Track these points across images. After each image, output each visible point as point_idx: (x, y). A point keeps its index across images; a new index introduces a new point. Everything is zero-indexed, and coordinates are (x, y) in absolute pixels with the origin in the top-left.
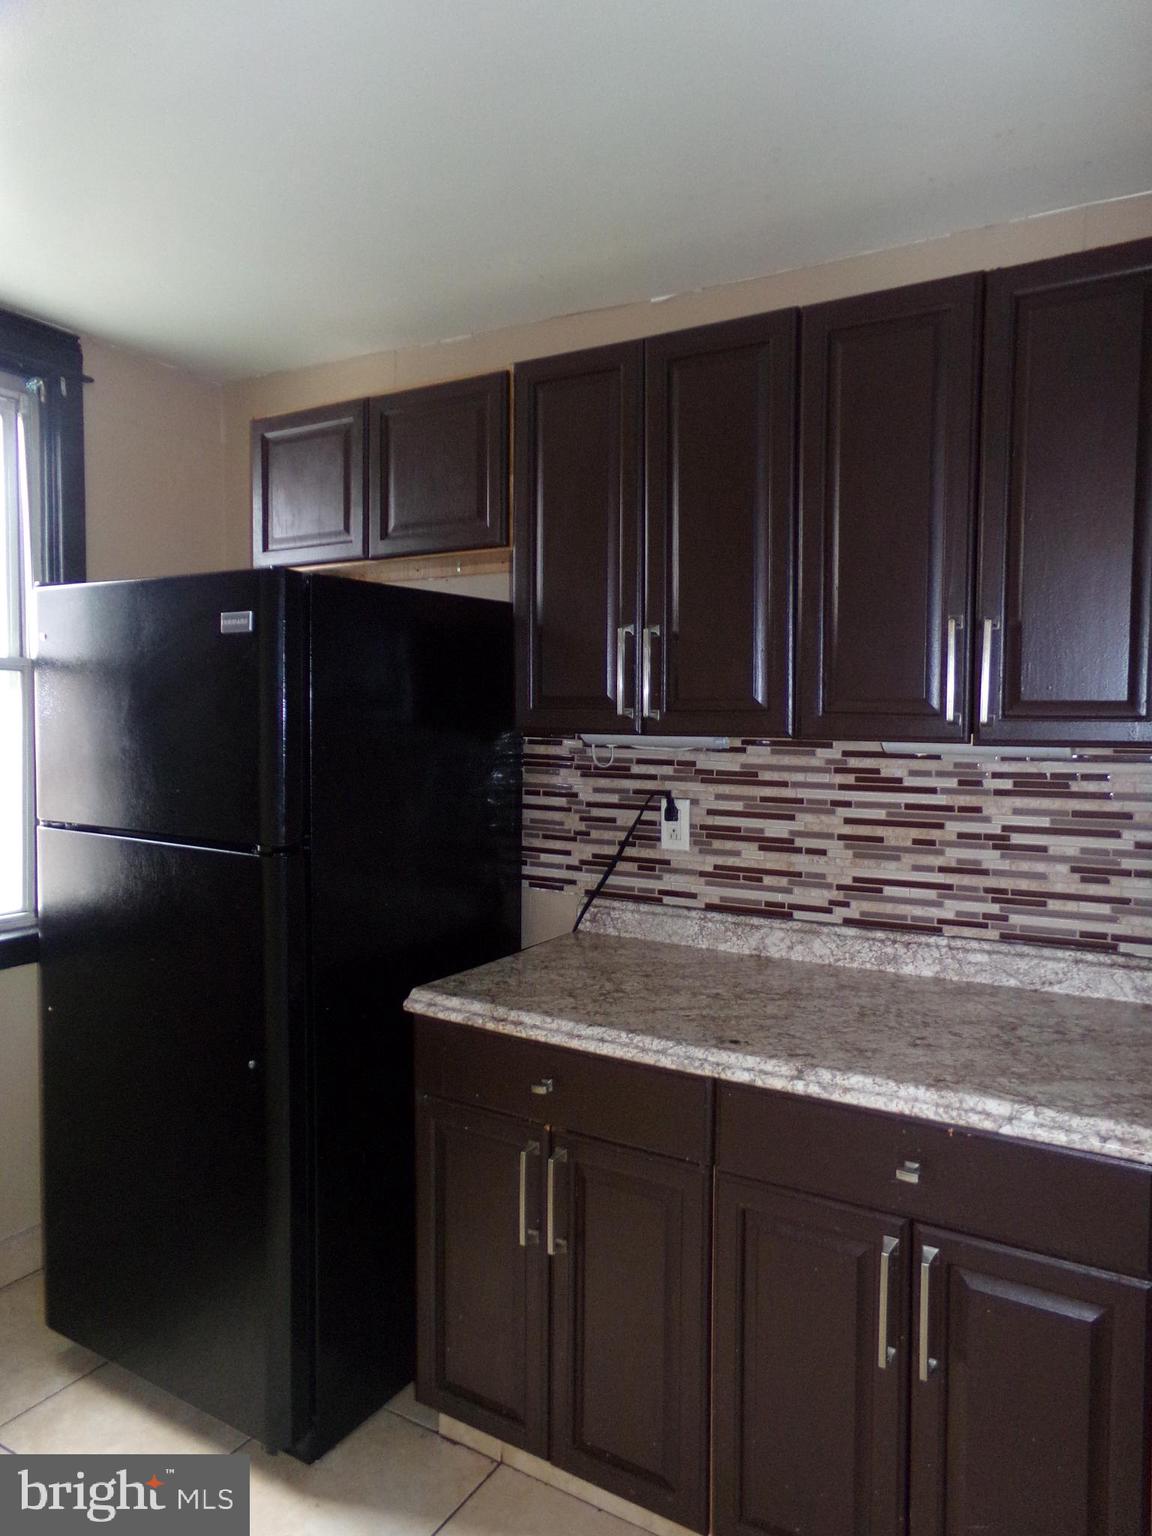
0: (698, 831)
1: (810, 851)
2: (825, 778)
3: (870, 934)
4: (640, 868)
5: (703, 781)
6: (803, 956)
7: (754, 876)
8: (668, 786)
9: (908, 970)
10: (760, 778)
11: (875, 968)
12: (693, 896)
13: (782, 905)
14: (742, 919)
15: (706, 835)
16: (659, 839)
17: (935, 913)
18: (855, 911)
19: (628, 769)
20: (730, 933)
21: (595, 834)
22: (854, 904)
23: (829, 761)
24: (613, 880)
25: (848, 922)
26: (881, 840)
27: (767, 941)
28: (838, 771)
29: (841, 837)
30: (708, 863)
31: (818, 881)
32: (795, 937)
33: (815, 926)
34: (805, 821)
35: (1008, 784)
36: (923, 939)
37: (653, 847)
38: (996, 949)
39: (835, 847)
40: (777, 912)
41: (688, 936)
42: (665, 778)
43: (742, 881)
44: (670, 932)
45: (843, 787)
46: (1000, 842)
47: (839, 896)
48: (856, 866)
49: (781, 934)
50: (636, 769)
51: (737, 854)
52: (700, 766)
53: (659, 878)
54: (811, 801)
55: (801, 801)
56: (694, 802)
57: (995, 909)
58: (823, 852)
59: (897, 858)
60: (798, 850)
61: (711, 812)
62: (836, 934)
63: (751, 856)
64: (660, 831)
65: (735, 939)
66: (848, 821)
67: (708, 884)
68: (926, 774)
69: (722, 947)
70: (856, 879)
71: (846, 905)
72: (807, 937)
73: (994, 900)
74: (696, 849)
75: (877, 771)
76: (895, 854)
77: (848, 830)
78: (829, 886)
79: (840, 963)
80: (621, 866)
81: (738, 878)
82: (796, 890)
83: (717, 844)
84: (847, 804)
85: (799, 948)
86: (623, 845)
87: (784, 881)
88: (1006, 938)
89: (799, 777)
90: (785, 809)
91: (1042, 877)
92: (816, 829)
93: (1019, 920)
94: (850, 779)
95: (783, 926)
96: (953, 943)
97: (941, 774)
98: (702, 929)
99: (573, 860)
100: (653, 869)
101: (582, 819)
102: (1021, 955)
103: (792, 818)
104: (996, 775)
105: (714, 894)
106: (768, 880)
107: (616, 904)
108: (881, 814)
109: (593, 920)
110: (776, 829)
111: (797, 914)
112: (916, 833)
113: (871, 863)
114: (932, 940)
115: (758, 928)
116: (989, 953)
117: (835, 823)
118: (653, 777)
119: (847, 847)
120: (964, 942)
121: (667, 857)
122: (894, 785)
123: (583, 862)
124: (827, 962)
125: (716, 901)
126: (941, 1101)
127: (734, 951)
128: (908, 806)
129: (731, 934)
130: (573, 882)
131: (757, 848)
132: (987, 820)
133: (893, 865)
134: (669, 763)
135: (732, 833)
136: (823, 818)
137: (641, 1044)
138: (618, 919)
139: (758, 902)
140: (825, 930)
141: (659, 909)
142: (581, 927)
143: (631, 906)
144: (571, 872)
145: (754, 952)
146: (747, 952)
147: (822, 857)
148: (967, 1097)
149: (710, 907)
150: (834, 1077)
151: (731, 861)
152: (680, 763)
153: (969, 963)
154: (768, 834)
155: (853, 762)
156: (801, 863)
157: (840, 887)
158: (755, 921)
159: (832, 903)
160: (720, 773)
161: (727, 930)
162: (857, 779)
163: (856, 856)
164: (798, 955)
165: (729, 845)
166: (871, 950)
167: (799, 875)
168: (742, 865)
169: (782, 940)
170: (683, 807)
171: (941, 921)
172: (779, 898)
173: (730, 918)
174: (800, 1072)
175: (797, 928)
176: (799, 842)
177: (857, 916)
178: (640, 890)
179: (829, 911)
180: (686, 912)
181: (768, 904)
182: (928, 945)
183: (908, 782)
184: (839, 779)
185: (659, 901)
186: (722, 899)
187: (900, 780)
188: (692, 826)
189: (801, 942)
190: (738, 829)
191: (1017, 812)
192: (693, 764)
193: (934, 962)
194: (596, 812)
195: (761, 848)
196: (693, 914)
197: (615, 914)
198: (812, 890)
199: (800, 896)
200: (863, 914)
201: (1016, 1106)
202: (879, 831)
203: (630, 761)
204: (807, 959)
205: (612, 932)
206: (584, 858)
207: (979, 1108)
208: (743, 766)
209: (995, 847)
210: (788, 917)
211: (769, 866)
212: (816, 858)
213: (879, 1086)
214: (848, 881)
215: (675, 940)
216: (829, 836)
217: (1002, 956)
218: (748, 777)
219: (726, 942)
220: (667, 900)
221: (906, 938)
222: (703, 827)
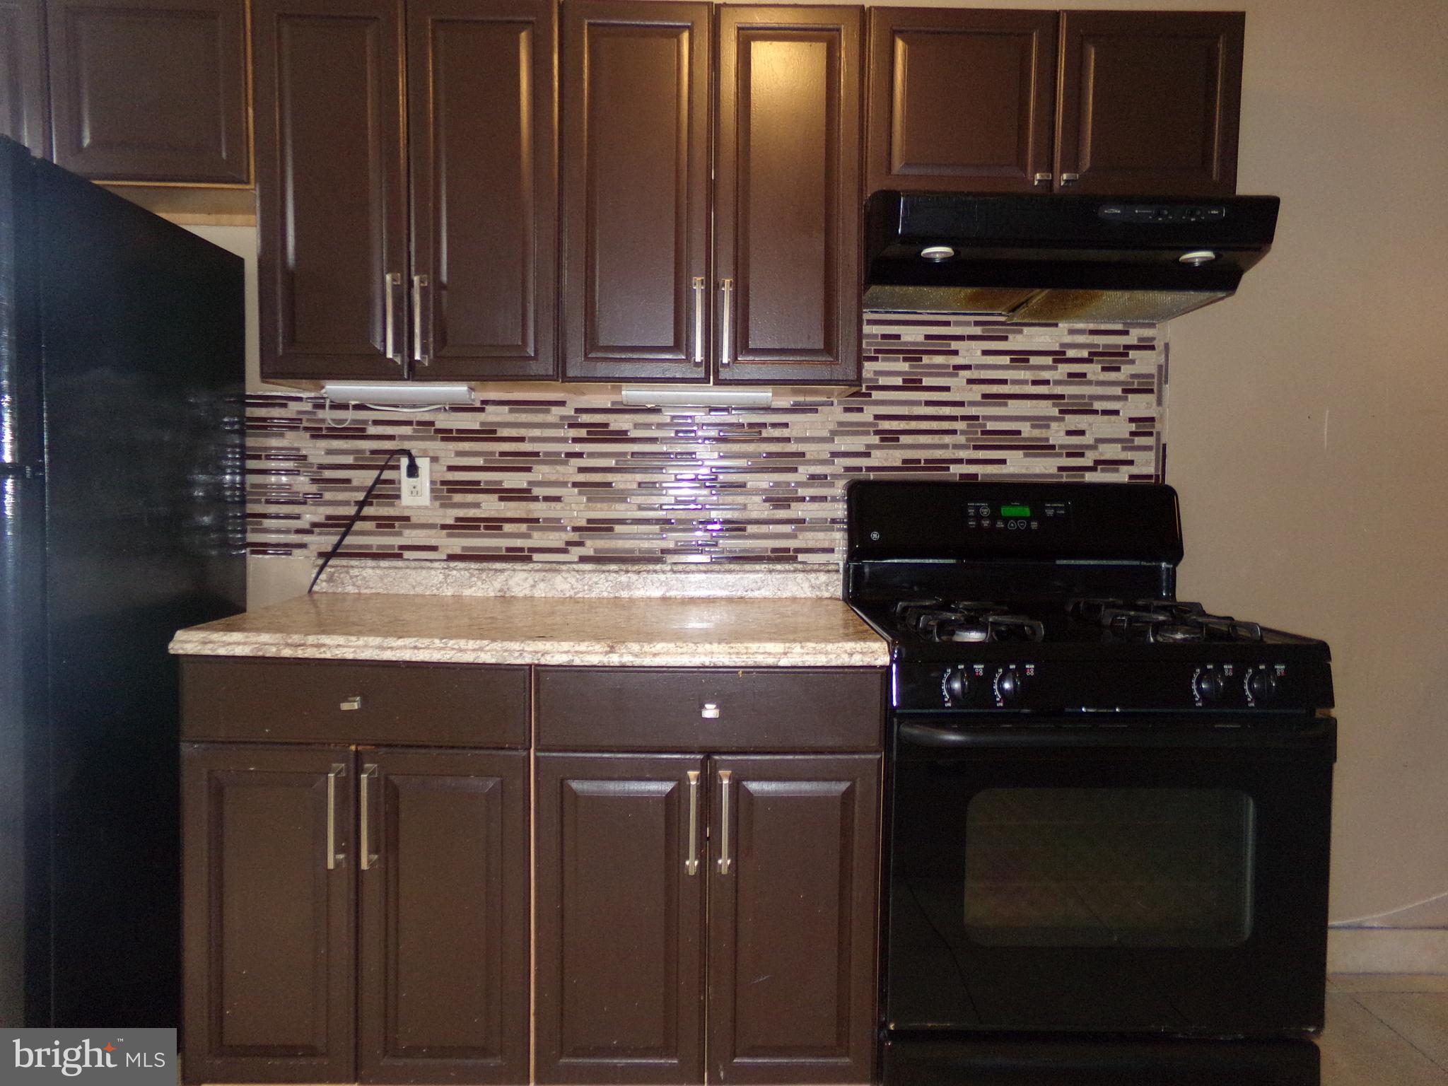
0: (438, 486)
1: (546, 499)
2: (561, 433)
3: (604, 568)
4: (379, 526)
5: (443, 439)
6: (546, 593)
7: (494, 525)
8: (407, 445)
9: (639, 593)
10: (499, 434)
11: (612, 595)
12: (434, 548)
13: (522, 550)
14: (485, 565)
15: (447, 489)
16: (398, 497)
17: (657, 545)
18: (588, 550)
19: (364, 430)
20: (474, 579)
21: (328, 496)
22: (589, 543)
23: (562, 418)
24: (349, 540)
25: (583, 559)
26: (609, 485)
27: (511, 582)
28: (571, 426)
29: (575, 485)
30: (450, 516)
31: (554, 525)
32: (538, 576)
33: (555, 565)
34: (541, 472)
35: (714, 432)
36: (651, 567)
37: (392, 505)
38: (710, 569)
39: (569, 493)
40: (518, 556)
41: (432, 586)
42: (404, 438)
43: (482, 531)
44: (414, 584)
45: (576, 440)
47: (574, 537)
48: (589, 509)
49: (524, 575)
50: (372, 430)
51: (477, 505)
52: (439, 425)
53: (400, 534)
54: (547, 454)
55: (536, 454)
56: (434, 460)
57: (705, 537)
58: (557, 499)
59: (624, 500)
60: (536, 499)
61: (451, 468)
62: (574, 570)
63: (490, 506)
64: (399, 489)
65: (479, 583)
66: (582, 470)
67: (449, 535)
68: (648, 426)
69: (467, 592)
70: (589, 521)
71: (580, 544)
72: (549, 575)
74: (437, 504)
75: (606, 425)
76: (622, 497)
77: (582, 478)
78: (564, 529)
79: (580, 595)
80: (358, 526)
81: (478, 528)
82: (536, 534)
83: (458, 498)
84: (580, 455)
85: (542, 585)
86: (362, 504)
87: (523, 527)
89: (537, 433)
90: (522, 462)
91: (745, 507)
92: (553, 478)
93: (729, 544)
94: (583, 433)
95: (525, 568)
96: (675, 568)
97: (660, 426)
98: (446, 576)
99: (303, 523)
100: (393, 526)
101: (314, 481)
102: (730, 571)
103: (529, 469)
105: (457, 544)
106: (508, 528)
107: (354, 562)
108: (611, 463)
109: (330, 579)
110: (513, 480)
111: (536, 557)
112: (639, 477)
113: (605, 505)
114: (658, 567)
115: (502, 571)
116: (705, 573)
117: (570, 471)
118: (391, 438)
119: (580, 493)
120: (684, 566)
121: (406, 514)
122: (621, 436)
123: (315, 525)
124: (568, 595)
125: (458, 551)
126: (732, 651)
127: (479, 594)
128: (635, 455)
129: (476, 579)
130: (302, 546)
131: (497, 500)
133: (621, 506)
134: (409, 423)
135: (473, 487)
136: (559, 468)
137: (456, 647)
138: (357, 576)
139: (499, 549)
140: (564, 567)
141: (400, 563)
142: (316, 588)
143: (370, 563)
144: (301, 536)
145: (499, 594)
146: (492, 594)
147: (559, 503)
148: (750, 645)
149: (452, 558)
150: (642, 647)
151: (472, 513)
152: (420, 423)
153: (690, 582)
154: (506, 485)
155: (585, 418)
156: (539, 510)
157: (575, 529)
158: (498, 565)
159: (569, 543)
160: (459, 431)
161: (472, 575)
162: (589, 433)
163: (589, 500)
164: (539, 592)
165: (470, 498)
166: (607, 581)
167: (537, 520)
168: (483, 516)
169: (527, 579)
170: (423, 464)
171: (664, 551)
172: (518, 543)
173: (473, 565)
174: (612, 647)
175: (538, 568)
176: (537, 491)
177: (591, 553)
178: (379, 547)
179: (564, 551)
180: (428, 564)
181: (508, 549)
182: (655, 572)
183: (632, 434)
184: (573, 433)
185: (399, 556)
186: (464, 548)
187: (625, 432)
188: (433, 482)
189: (543, 580)
190: (478, 483)
191: (724, 455)
192: (432, 423)
193: (661, 584)
194: (328, 474)
195: (501, 499)
196: (436, 565)
197: (354, 572)
198: (550, 533)
199: (538, 540)
200: (596, 550)
201: (787, 645)
202: (609, 477)
203: (365, 422)
204: (550, 595)
205: (351, 589)
206: (317, 521)
207: (761, 650)
208: (482, 424)
209: (706, 486)
210: (528, 559)
211: (509, 515)
212: (553, 504)
213: (681, 648)
214: (583, 523)
215: (419, 590)
216: (564, 484)
217: (714, 575)
218: (487, 434)
219: (471, 587)
220: (407, 554)
221: (636, 568)
222: (443, 483)
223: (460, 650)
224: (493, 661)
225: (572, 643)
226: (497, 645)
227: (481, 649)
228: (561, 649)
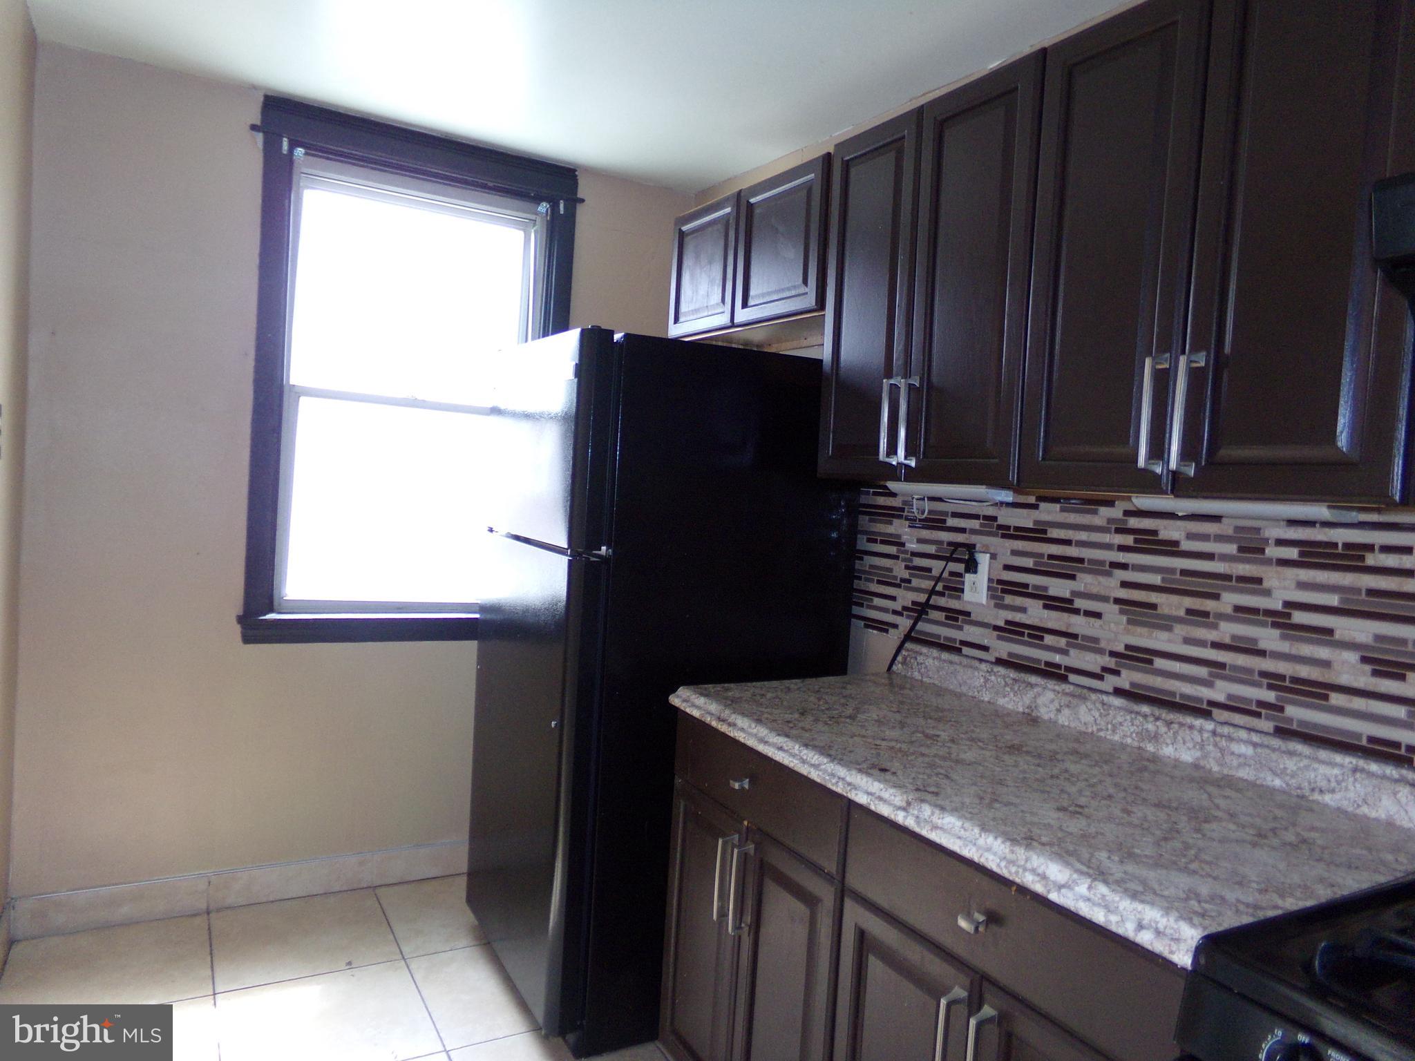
0: (995, 585)
1: (1089, 614)
2: (1106, 538)
3: (1136, 708)
4: (947, 618)
5: (1004, 536)
6: (1070, 721)
7: (1037, 633)
8: (974, 539)
9: (1168, 751)
10: (1049, 535)
11: (1136, 744)
12: (985, 648)
13: (1058, 666)
14: (1023, 676)
15: (1002, 589)
16: (962, 591)
17: (1205, 693)
18: (1126, 679)
19: (944, 521)
20: (1008, 689)
21: (914, 582)
22: (1124, 673)
23: (1110, 521)
24: (921, 626)
25: (1118, 692)
26: (1154, 606)
27: (1040, 701)
28: (1118, 531)
29: (1117, 601)
30: (1001, 617)
31: (1091, 644)
32: (1065, 700)
33: (1085, 691)
34: (1086, 582)
35: (1292, 553)
36: (1189, 720)
37: (959, 598)
38: (1266, 743)
39: (1110, 610)
40: (1054, 673)
41: (974, 687)
42: (973, 532)
43: (1026, 638)
44: (961, 682)
45: (1122, 548)
46: (1280, 619)
47: (1111, 662)
48: (1127, 632)
49: (1050, 695)
50: (951, 522)
51: (1023, 610)
52: (1001, 521)
53: (960, 628)
54: (1091, 561)
55: (1081, 560)
56: (993, 556)
57: (1270, 696)
58: (1098, 615)
59: (1169, 629)
60: (1076, 611)
61: (1008, 568)
62: (1103, 704)
63: (1035, 613)
64: (963, 583)
65: (1012, 695)
66: (1125, 584)
67: (999, 638)
68: (1205, 537)
69: (1001, 701)
70: (1127, 647)
71: (1116, 673)
72: (1075, 701)
73: (1271, 687)
74: (992, 602)
75: (1155, 533)
76: (1166, 623)
77: (1124, 594)
78: (1100, 651)
79: (1102, 734)
80: (935, 615)
81: (1022, 634)
82: (1072, 652)
83: (1009, 599)
84: (1124, 566)
85: (1066, 711)
86: (933, 592)
87: (1062, 642)
88: (1283, 732)
89: (1083, 536)
90: (1067, 568)
91: (1326, 664)
92: (1095, 590)
93: (1297, 713)
94: (1129, 540)
95: (1057, 688)
96: (1220, 730)
97: (1220, 538)
98: (987, 680)
99: (897, 606)
100: (956, 620)
101: (907, 567)
102: (1291, 754)
103: (1073, 577)
104: (1280, 542)
105: (1003, 648)
106: (1049, 639)
107: (924, 650)
108: (1156, 579)
109: (904, 663)
110: (1059, 587)
111: (1073, 678)
112: (1189, 602)
113: (1144, 630)
114: (1198, 722)
115: (1032, 686)
116: (1255, 745)
117: (1110, 585)
118: (963, 530)
119: (1122, 612)
120: (1231, 730)
121: (968, 609)
122: (1171, 549)
123: (905, 608)
124: (1090, 730)
125: (1005, 656)
126: (1009, 856)
127: (1010, 706)
128: (1184, 572)
129: (1009, 690)
130: (895, 626)
131: (1041, 607)
132: (1267, 593)
133: (1164, 635)
134: (976, 517)
135: (1019, 589)
136: (1102, 579)
138: (921, 664)
139: (1038, 661)
140: (1093, 696)
141: (955, 658)
142: (894, 668)
143: (935, 652)
144: (895, 617)
145: (1026, 711)
146: (1021, 710)
147: (1097, 620)
148: (1035, 857)
149: (1000, 662)
151: (1018, 617)
152: (986, 518)
153: (1233, 753)
154: (1051, 592)
155: (1134, 523)
156: (1078, 624)
157: (1113, 654)
158: (1033, 679)
159: (1105, 669)
160: (1017, 529)
161: (1006, 685)
162: (1136, 541)
163: (1129, 622)
164: (1064, 719)
165: (1019, 601)
166: (1133, 725)
167: (1075, 636)
168: (1028, 622)
169: (1052, 701)
170: (984, 560)
171: (1212, 703)
172: (1057, 658)
173: (1013, 674)
175: (1067, 691)
176: (1079, 603)
177: (1127, 686)
178: (946, 638)
179: (1101, 678)
180: (976, 663)
181: (1048, 664)
182: (1191, 727)
183: (1186, 545)
184: (1119, 539)
185: (959, 651)
186: (1010, 654)
187: (1176, 543)
188: (990, 580)
189: (1068, 706)
190: (1026, 586)
191: (1302, 586)
192: (994, 519)
193: (1194, 747)
194: (918, 562)
195: (1046, 607)
196: (984, 666)
197: (920, 659)
198: (1088, 653)
199: (1077, 659)
200: (1133, 684)
201: (1075, 876)
202: (1153, 597)
203: (946, 514)
204: (1073, 725)
205: (917, 675)
206: (906, 604)
207: (1040, 871)
208: (1036, 522)
209: (1275, 625)
210: (1064, 679)
211: (1050, 625)
212: (1092, 620)
214: (1120, 648)
215: (964, 689)
216: (1104, 599)
217: (1268, 751)
218: (1038, 533)
219: (1004, 697)
220: (966, 650)
221: (1171, 716)
222: (1000, 582)
223: (804, 762)
224: (818, 780)
225: (882, 786)
226: (831, 767)
227: (816, 767)
228: (871, 789)
